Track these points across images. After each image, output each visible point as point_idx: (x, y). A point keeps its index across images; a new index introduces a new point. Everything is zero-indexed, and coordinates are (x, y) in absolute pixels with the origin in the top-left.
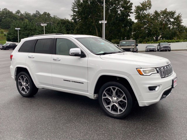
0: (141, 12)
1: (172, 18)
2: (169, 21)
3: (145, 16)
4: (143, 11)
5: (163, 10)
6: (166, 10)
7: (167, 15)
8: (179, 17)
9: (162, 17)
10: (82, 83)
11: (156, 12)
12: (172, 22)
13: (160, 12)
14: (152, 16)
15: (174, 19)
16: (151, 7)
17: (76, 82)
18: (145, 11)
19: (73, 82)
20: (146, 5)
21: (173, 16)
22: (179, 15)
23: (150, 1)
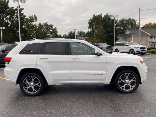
0: (30, 23)
1: (51, 29)
2: (50, 31)
3: (33, 26)
4: (31, 22)
5: (45, 23)
6: (46, 23)
7: (48, 27)
8: (55, 29)
9: (44, 28)
10: (102, 74)
11: (40, 24)
12: (51, 32)
13: (43, 25)
14: (37, 27)
15: (52, 30)
16: (37, 20)
17: (96, 74)
18: (32, 23)
19: (94, 74)
20: (33, 18)
21: (51, 28)
22: (55, 27)
23: (36, 16)
